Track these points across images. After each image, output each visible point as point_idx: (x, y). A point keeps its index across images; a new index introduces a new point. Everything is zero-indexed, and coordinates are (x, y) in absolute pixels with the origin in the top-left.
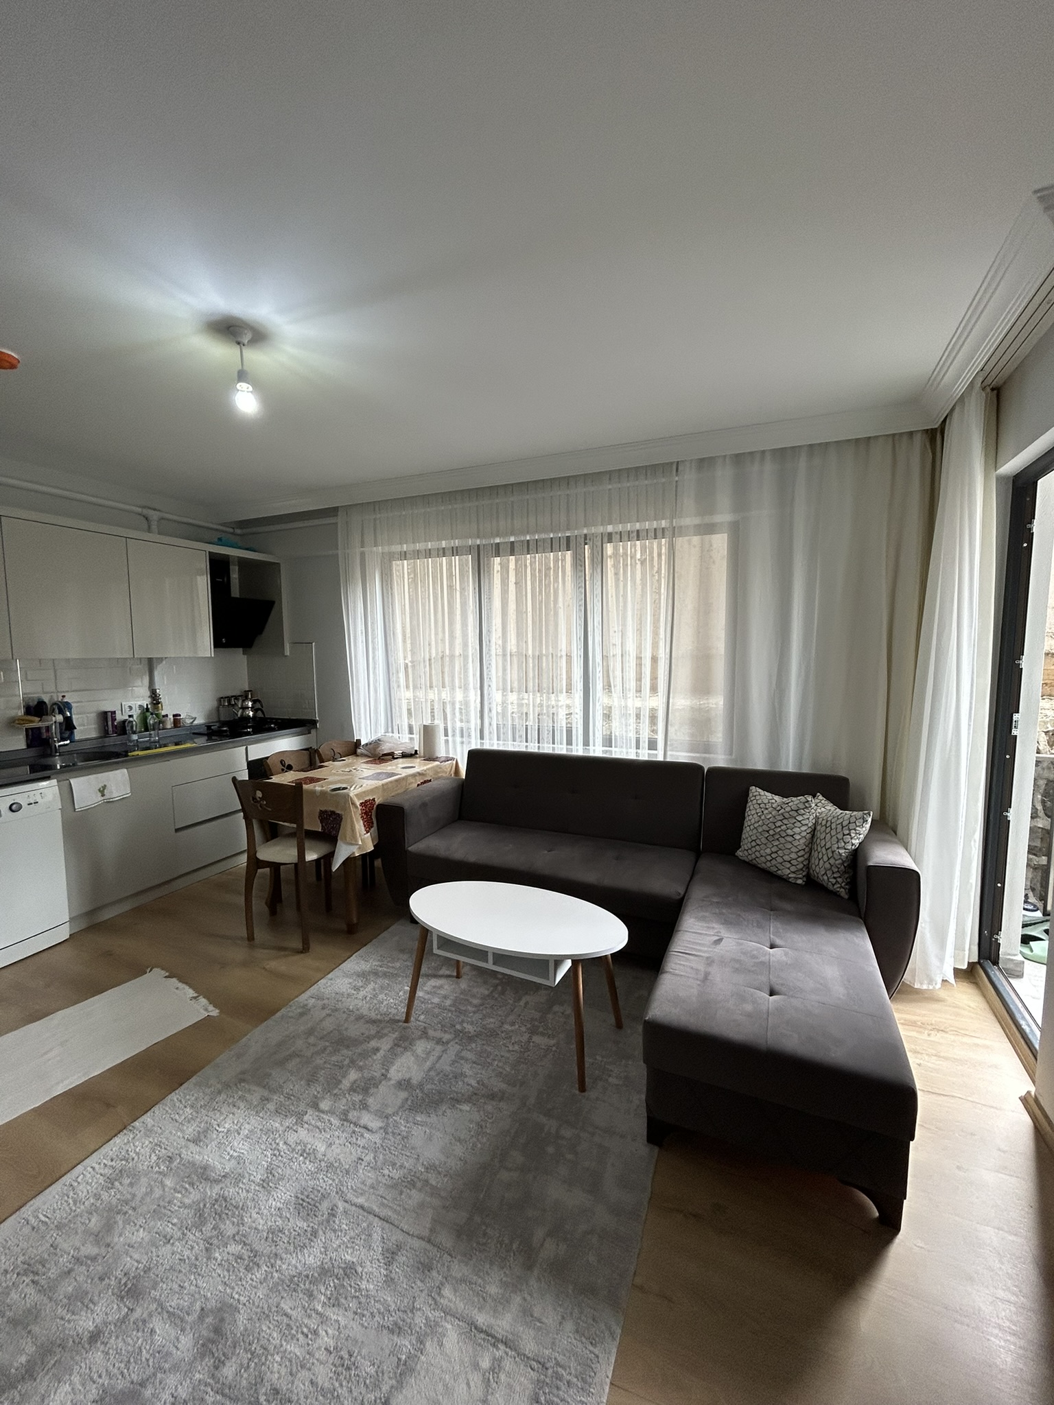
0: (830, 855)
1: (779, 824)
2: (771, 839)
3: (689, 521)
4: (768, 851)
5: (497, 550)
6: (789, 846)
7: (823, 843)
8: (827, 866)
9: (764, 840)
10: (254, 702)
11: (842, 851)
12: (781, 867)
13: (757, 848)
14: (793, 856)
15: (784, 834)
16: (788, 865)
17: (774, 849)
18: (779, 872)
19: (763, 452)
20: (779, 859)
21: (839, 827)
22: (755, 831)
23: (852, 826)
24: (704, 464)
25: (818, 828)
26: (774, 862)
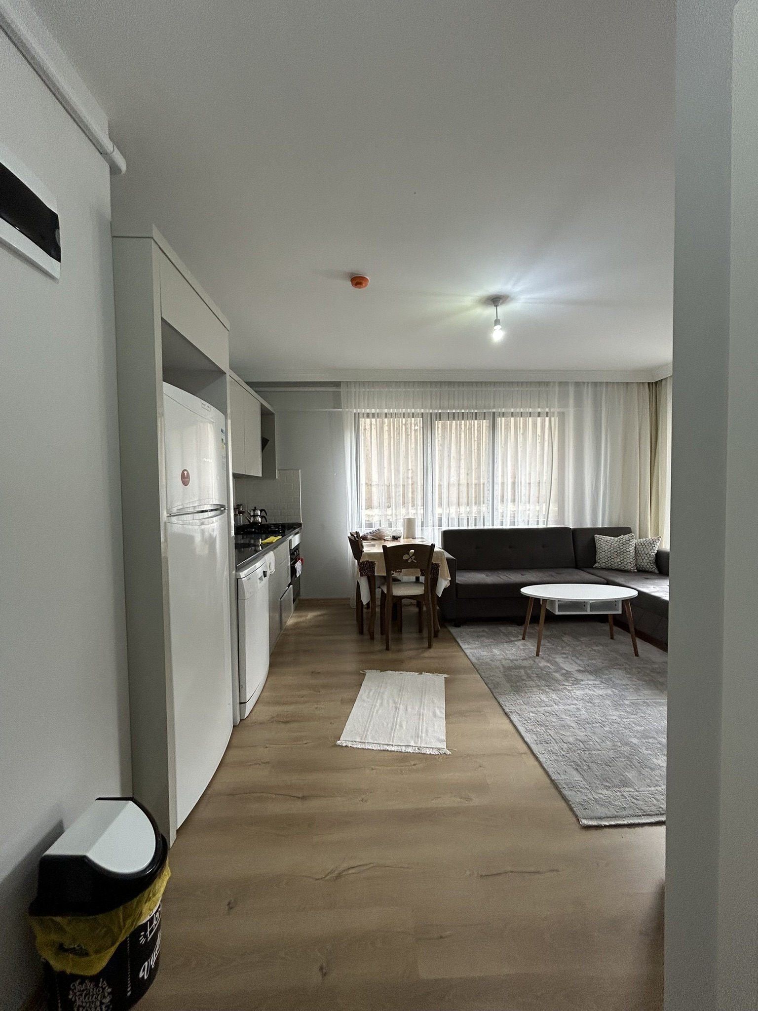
0: (649, 556)
1: (622, 547)
2: (619, 554)
3: (556, 410)
4: (619, 560)
5: (440, 417)
6: (629, 556)
7: (643, 552)
8: (648, 561)
9: (615, 556)
10: (261, 511)
11: (653, 554)
12: (627, 566)
13: (612, 560)
14: (631, 560)
15: (625, 551)
16: (630, 564)
17: (621, 559)
18: (626, 568)
19: (588, 383)
20: (625, 563)
21: (650, 544)
22: (609, 553)
23: (655, 543)
24: (563, 384)
25: (638, 547)
26: (623, 564)
